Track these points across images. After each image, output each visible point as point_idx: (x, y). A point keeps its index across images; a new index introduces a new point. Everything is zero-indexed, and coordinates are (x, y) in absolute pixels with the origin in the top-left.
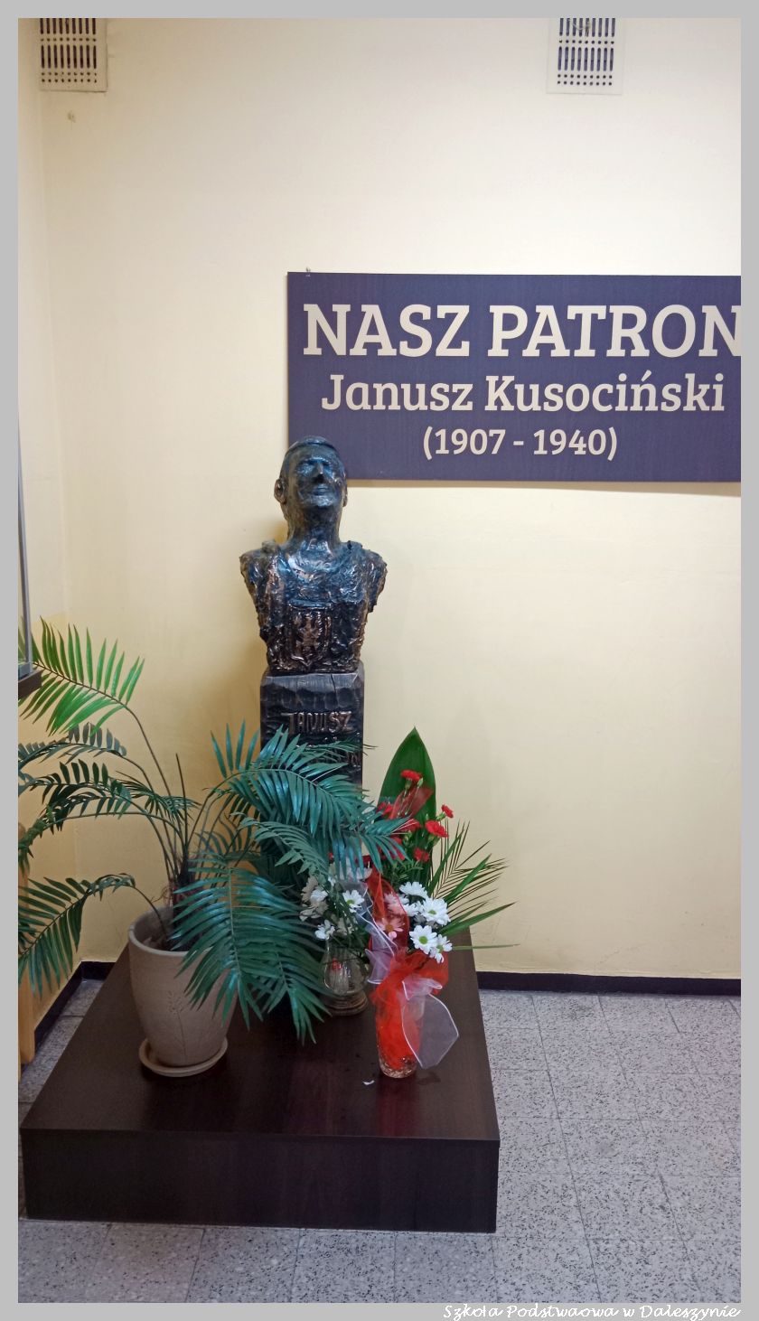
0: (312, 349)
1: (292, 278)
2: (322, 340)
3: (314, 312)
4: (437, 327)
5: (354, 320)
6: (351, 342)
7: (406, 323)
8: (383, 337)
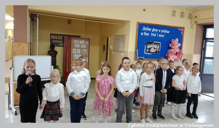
0: (52, 38)
1: (51, 34)
2: (53, 38)
3: (52, 36)
4: (60, 37)
5: (55, 37)
6: (55, 38)
7: (58, 37)
8: (57, 38)
